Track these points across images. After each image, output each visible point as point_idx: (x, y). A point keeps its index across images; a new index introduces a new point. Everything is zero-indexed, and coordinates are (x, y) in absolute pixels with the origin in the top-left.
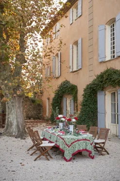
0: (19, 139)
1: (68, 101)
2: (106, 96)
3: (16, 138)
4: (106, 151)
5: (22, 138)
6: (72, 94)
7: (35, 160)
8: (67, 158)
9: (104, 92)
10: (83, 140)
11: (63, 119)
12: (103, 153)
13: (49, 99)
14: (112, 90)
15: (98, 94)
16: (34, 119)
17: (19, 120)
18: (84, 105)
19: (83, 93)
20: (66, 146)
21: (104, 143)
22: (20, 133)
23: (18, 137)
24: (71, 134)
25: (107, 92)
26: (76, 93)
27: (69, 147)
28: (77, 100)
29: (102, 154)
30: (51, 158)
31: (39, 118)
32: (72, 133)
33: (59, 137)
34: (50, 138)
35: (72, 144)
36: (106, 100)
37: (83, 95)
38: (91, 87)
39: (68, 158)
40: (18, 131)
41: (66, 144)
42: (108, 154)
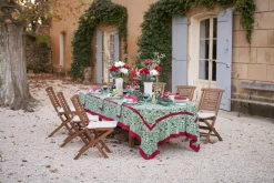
0: (21, 111)
1: (107, 38)
2: (191, 27)
3: (13, 109)
4: (217, 135)
5: (26, 110)
6: (115, 23)
7: (76, 158)
8: (146, 152)
9: (186, 19)
10: (181, 113)
11: (125, 71)
12: (212, 138)
13: (64, 34)
14: (204, 14)
15: (174, 22)
16: (35, 72)
17: (17, 73)
18: (147, 44)
19: (142, 20)
20: (145, 127)
21: (213, 119)
22: (20, 99)
23: (19, 108)
24: (150, 101)
25: (192, 19)
26: (125, 21)
27: (151, 129)
28: (126, 36)
29: (209, 141)
30: (109, 151)
31: (44, 71)
32: (154, 100)
33: (126, 109)
34: (102, 109)
35: (157, 121)
36: (191, 35)
37: (143, 25)
38: (160, 10)
39: (148, 151)
40: (16, 96)
41: (145, 123)
42: (220, 139)
